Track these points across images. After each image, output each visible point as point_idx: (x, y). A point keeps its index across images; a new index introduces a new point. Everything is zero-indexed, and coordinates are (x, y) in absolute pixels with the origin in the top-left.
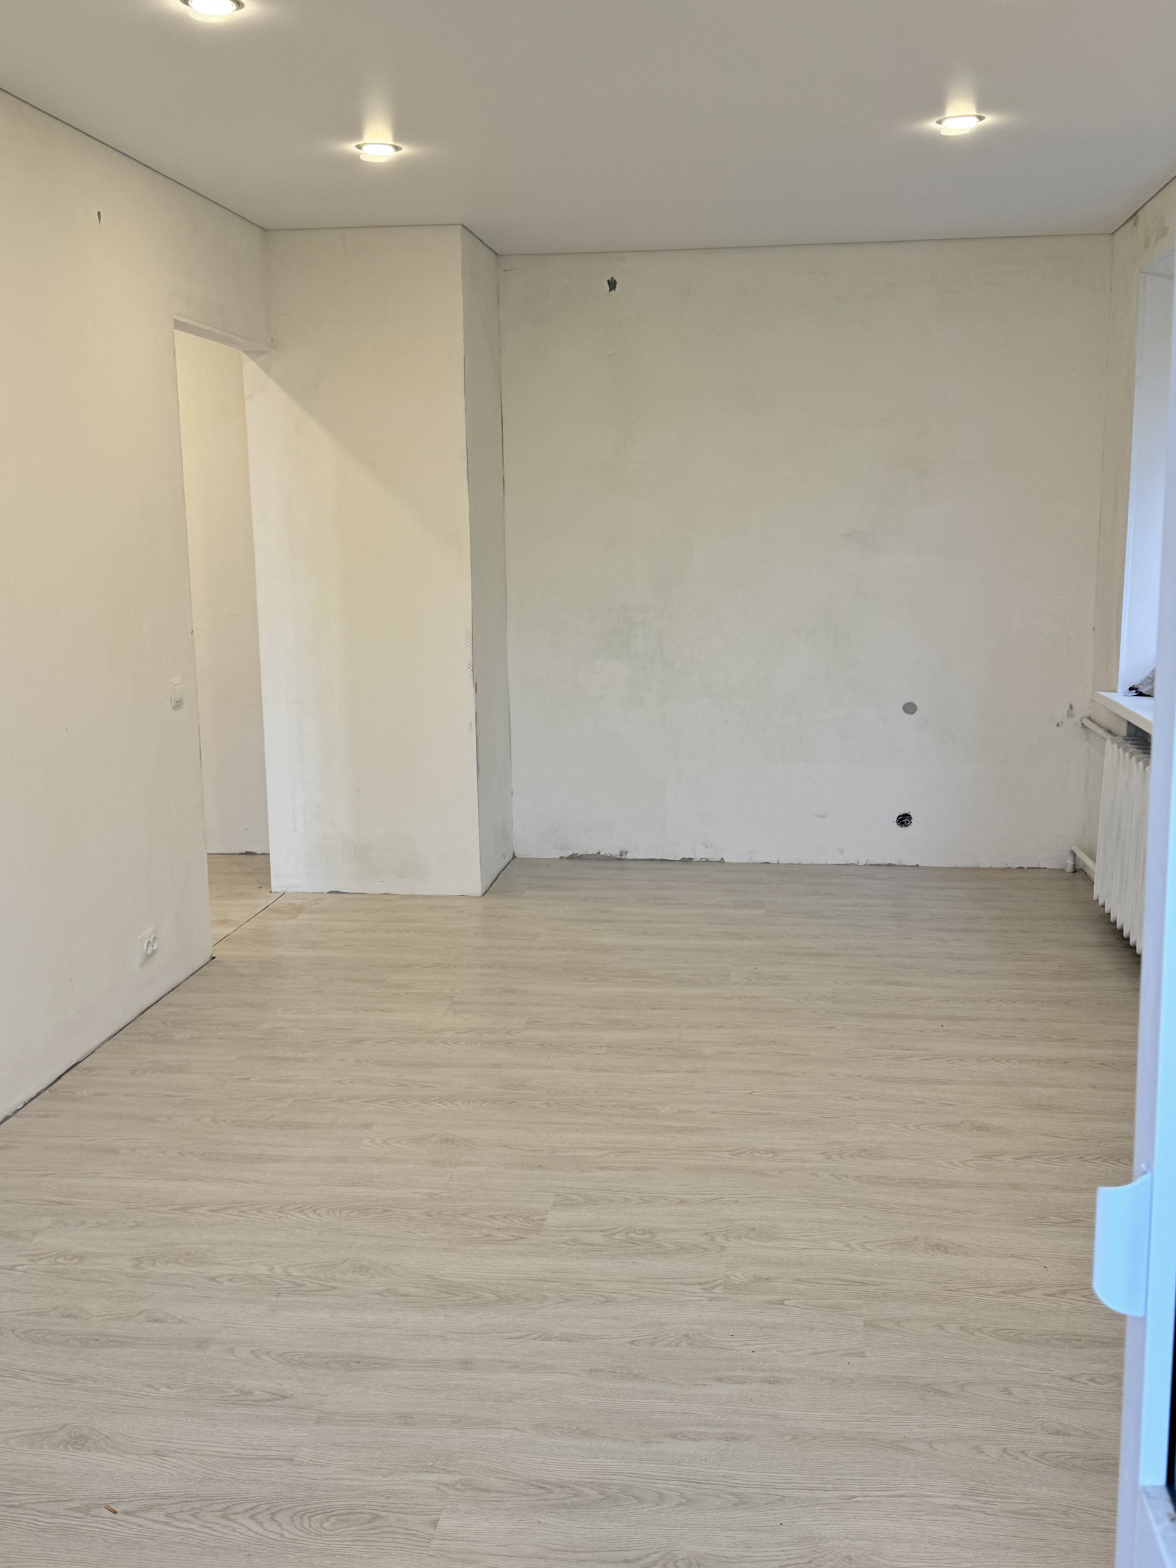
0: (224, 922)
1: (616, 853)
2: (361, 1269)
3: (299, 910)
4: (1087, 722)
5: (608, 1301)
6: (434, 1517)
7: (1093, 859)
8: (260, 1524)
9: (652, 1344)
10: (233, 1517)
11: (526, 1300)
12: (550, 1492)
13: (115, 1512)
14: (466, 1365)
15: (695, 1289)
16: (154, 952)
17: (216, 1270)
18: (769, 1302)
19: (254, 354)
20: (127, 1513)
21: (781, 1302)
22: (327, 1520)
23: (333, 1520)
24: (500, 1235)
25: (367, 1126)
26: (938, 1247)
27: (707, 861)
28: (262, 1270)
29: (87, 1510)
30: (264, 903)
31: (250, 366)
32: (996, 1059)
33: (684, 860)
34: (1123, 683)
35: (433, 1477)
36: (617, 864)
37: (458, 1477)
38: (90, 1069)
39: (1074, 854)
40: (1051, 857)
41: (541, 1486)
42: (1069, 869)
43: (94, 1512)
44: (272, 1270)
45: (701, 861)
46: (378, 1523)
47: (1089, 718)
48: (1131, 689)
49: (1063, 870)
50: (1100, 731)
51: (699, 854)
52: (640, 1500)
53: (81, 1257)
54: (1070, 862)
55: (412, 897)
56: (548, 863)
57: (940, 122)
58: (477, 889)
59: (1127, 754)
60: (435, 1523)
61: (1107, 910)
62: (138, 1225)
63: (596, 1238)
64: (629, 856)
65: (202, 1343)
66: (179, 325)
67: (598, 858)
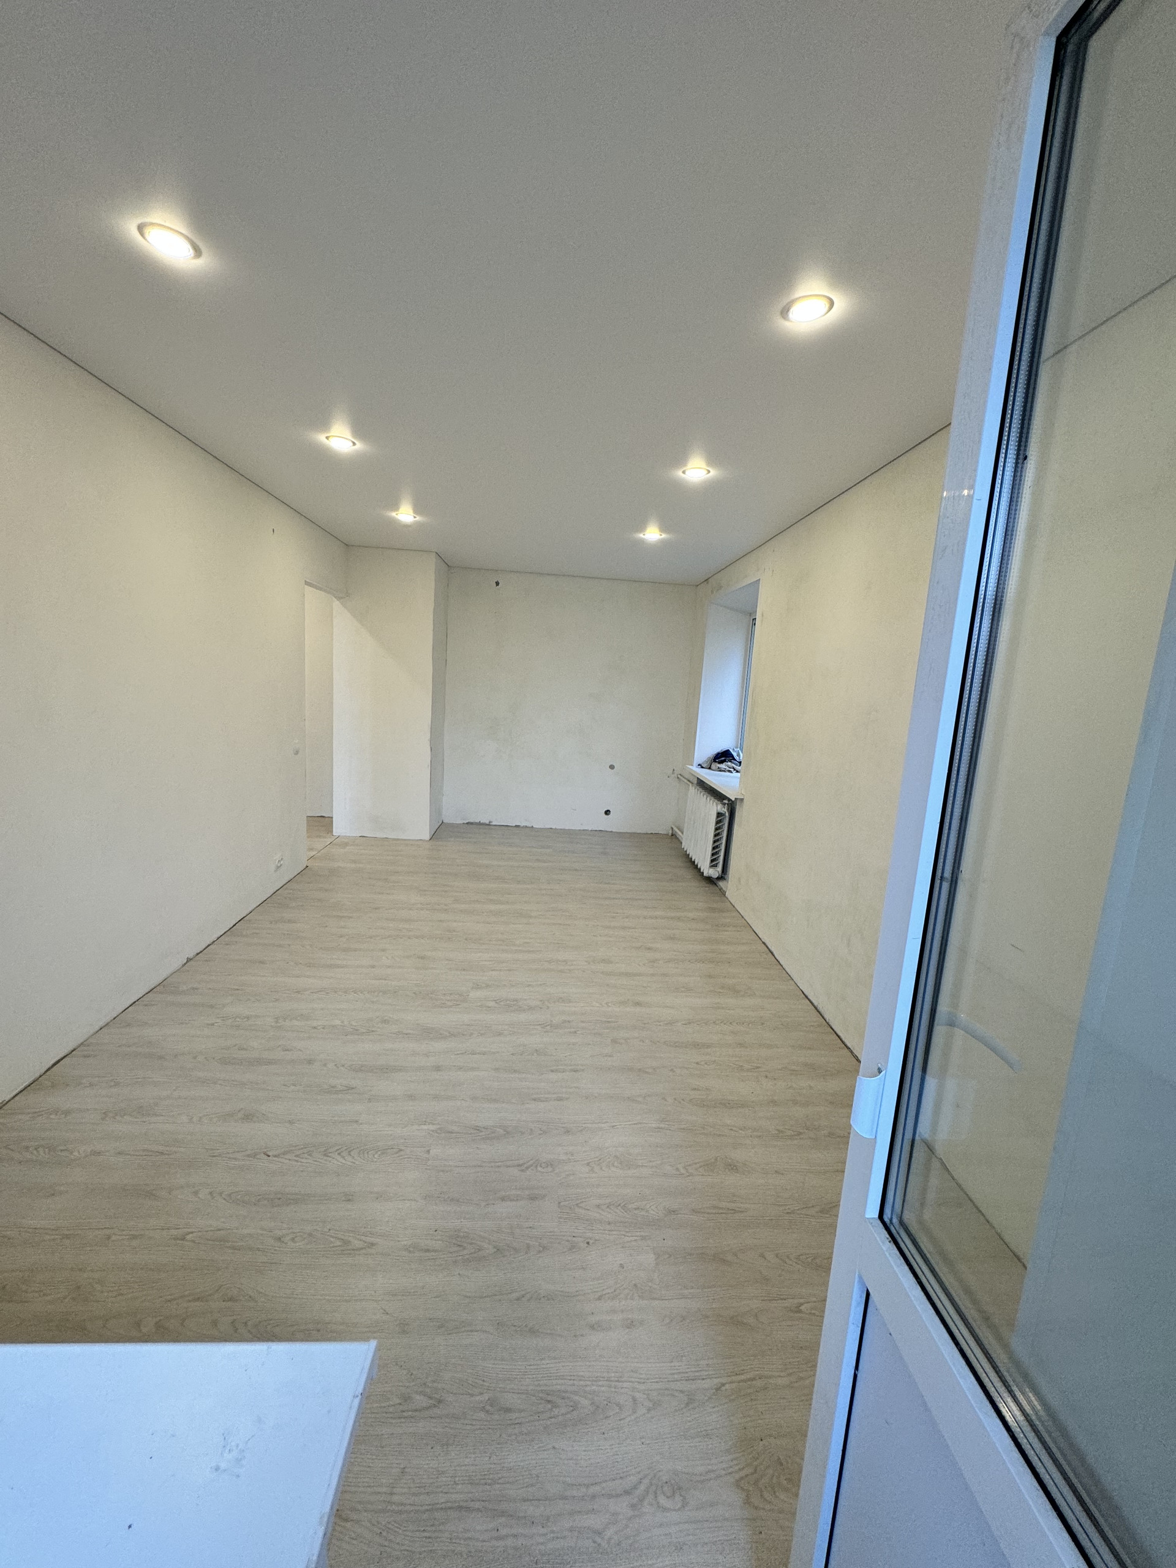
0: (311, 849)
1: (487, 822)
2: (385, 1021)
3: (346, 844)
4: (679, 776)
5: (500, 1034)
6: (428, 1149)
7: (683, 833)
8: (343, 1157)
9: (521, 1055)
10: (330, 1155)
11: (463, 1035)
12: (482, 1132)
13: (269, 1156)
14: (438, 1068)
15: (538, 1027)
16: (281, 865)
17: (315, 1024)
18: (570, 1032)
19: (339, 598)
20: (275, 1156)
21: (575, 1032)
22: (376, 1153)
23: (379, 1153)
24: (449, 1003)
25: (383, 950)
26: (638, 1004)
27: (526, 827)
28: (338, 1022)
29: (254, 1156)
30: (329, 841)
31: (336, 604)
32: (651, 917)
33: (516, 826)
34: (696, 763)
35: (425, 1127)
36: (487, 827)
37: (438, 1126)
38: (250, 921)
39: (672, 828)
40: (663, 829)
41: (477, 1129)
42: (670, 834)
43: (258, 1157)
44: (342, 1022)
45: (523, 827)
46: (402, 1153)
47: (680, 775)
48: (699, 765)
49: (668, 835)
50: (686, 781)
51: (523, 824)
52: (523, 1133)
53: (248, 1018)
54: (670, 832)
55: (398, 839)
56: (458, 826)
57: (644, 535)
58: (427, 837)
59: (699, 792)
60: (428, 1151)
61: (688, 853)
62: (277, 1000)
63: (492, 1004)
64: (493, 823)
65: (310, 1062)
66: (307, 583)
67: (480, 824)
